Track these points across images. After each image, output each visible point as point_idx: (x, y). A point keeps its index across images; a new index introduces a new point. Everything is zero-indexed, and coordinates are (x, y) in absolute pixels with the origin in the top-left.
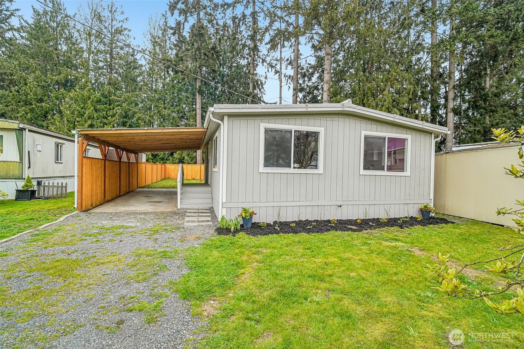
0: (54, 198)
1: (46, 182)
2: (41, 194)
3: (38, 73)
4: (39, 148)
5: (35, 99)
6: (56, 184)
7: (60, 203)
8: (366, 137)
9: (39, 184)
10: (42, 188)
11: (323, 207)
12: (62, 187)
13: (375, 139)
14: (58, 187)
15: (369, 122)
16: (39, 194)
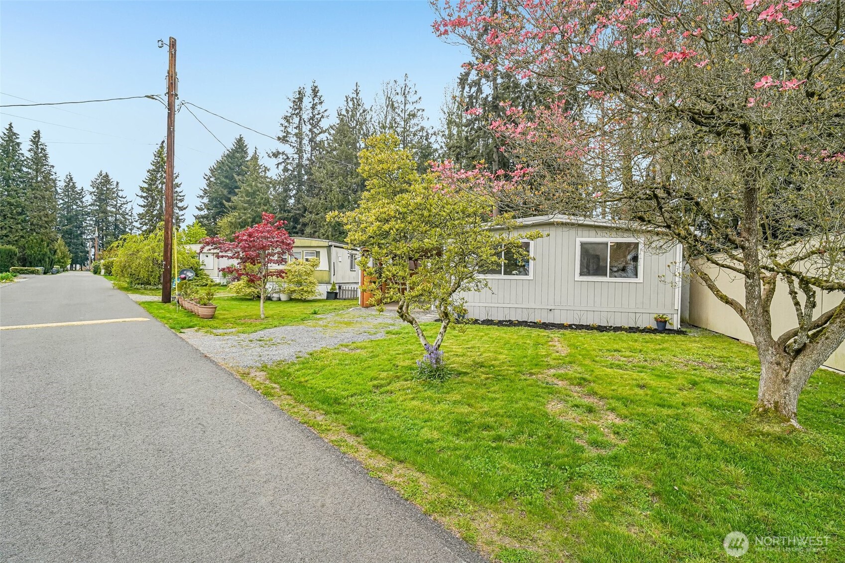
0: (348, 299)
1: (344, 287)
2: (341, 297)
3: (341, 178)
4: (340, 259)
5: (337, 206)
6: (350, 289)
7: (352, 302)
8: (583, 244)
9: (340, 287)
10: (341, 291)
11: (533, 310)
12: (354, 290)
13: (594, 245)
14: (351, 290)
15: (588, 228)
16: (340, 296)
